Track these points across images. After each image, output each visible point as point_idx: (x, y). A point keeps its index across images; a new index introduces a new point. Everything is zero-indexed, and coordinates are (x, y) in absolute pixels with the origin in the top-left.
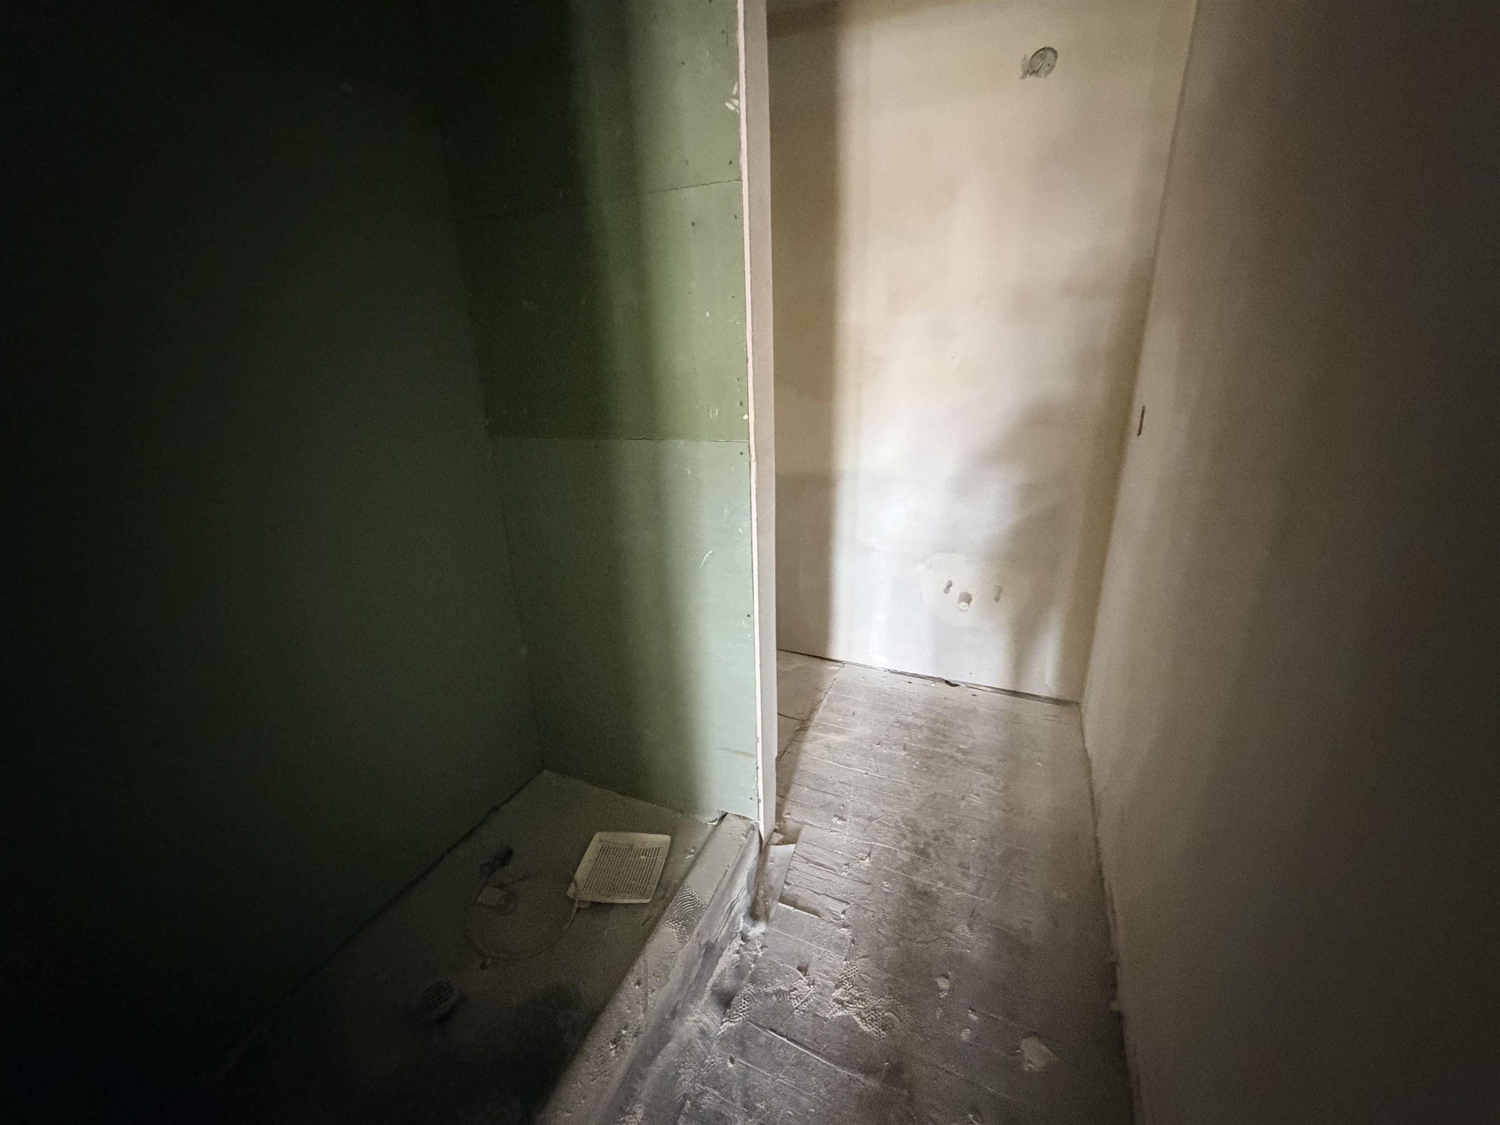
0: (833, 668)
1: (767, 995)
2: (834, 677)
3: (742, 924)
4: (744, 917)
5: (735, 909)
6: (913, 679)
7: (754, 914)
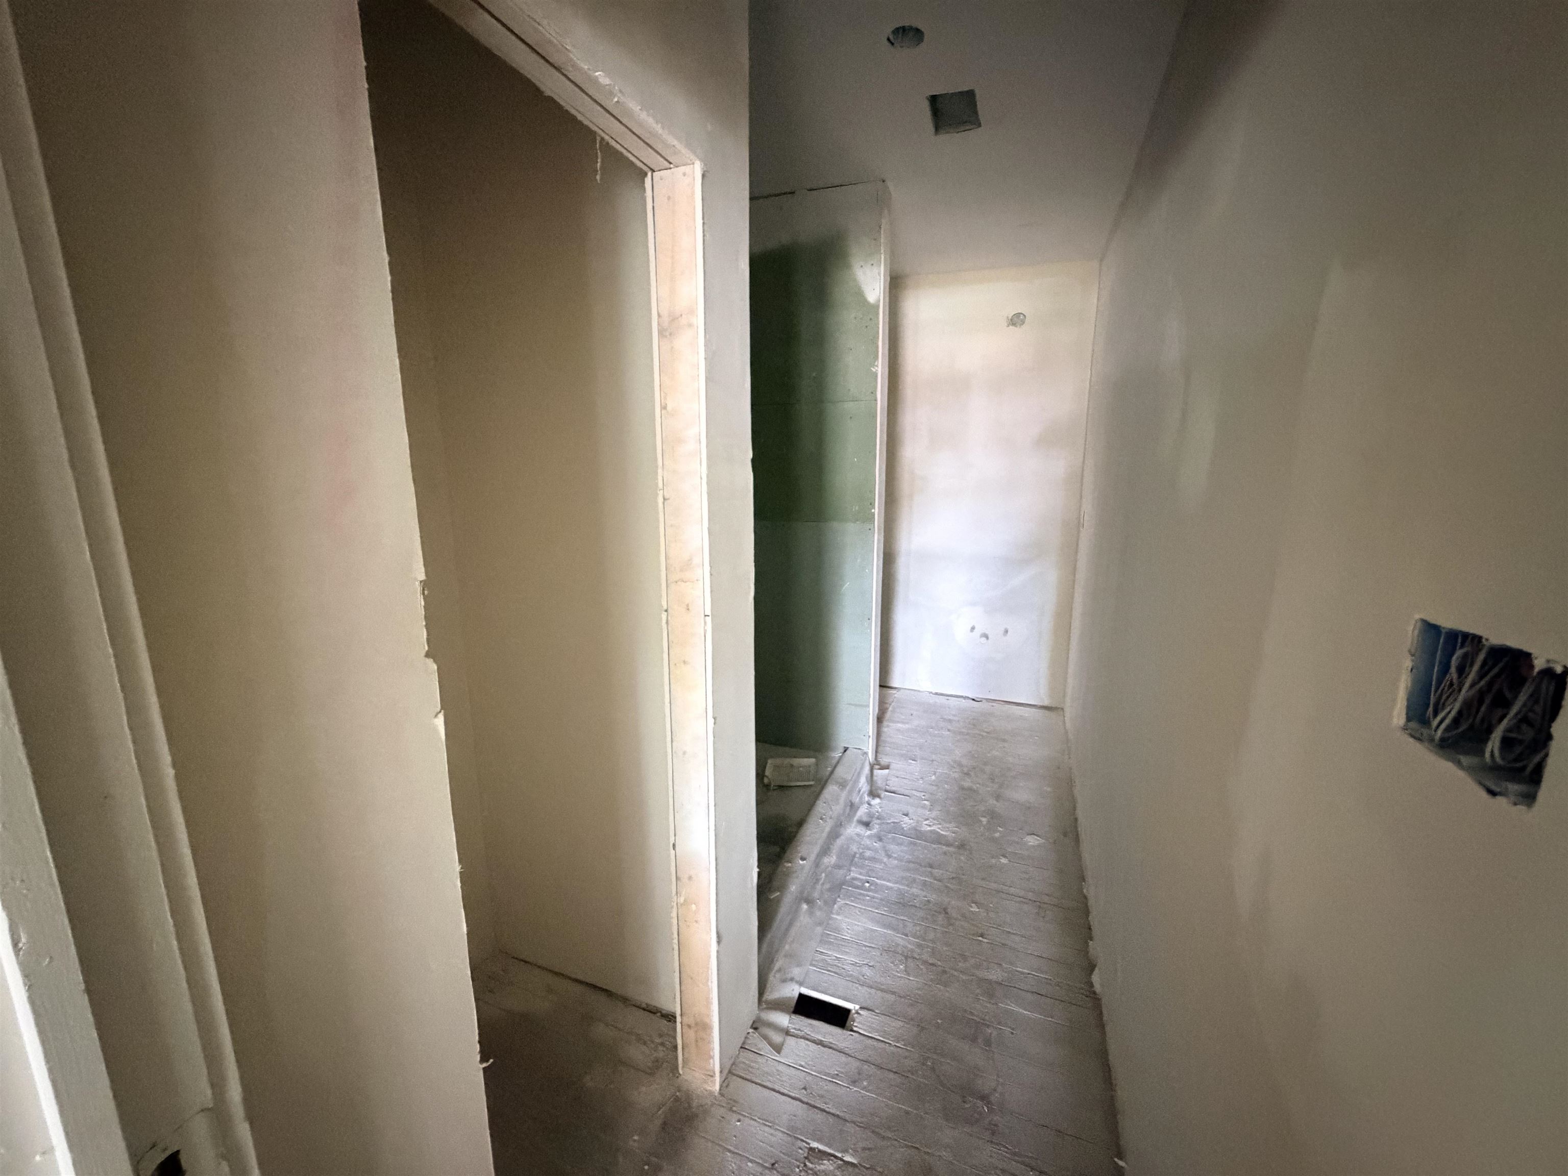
0: (891, 692)
1: (888, 823)
2: (894, 696)
3: (867, 798)
4: (868, 795)
5: (862, 791)
6: (949, 698)
7: (873, 794)
